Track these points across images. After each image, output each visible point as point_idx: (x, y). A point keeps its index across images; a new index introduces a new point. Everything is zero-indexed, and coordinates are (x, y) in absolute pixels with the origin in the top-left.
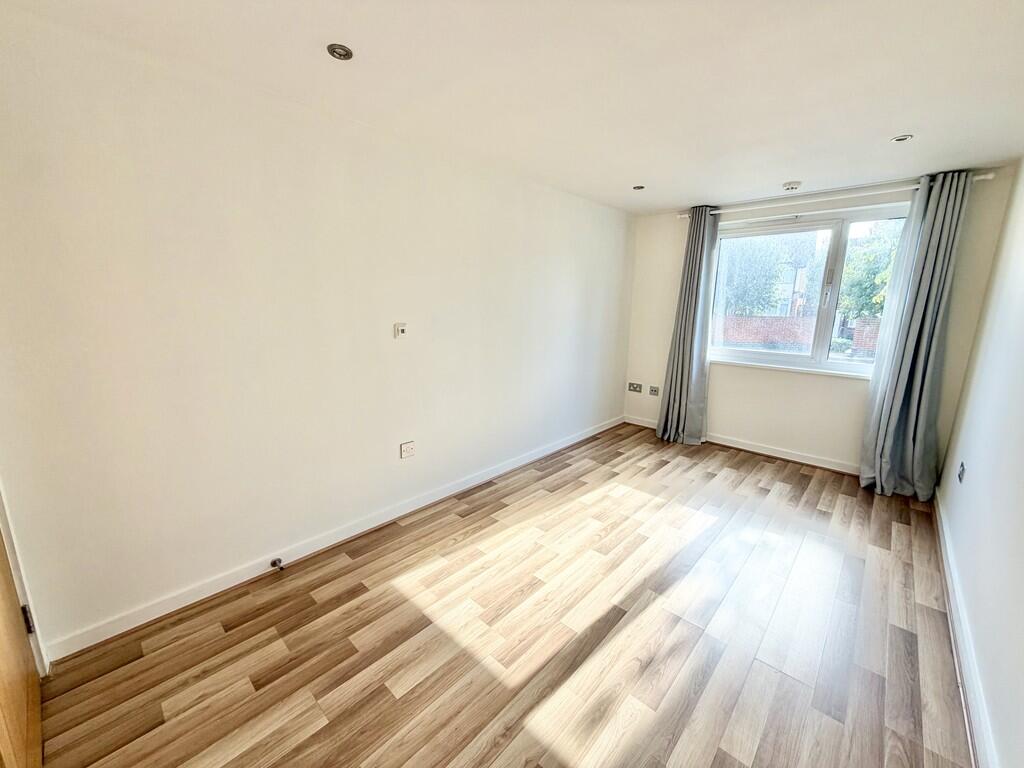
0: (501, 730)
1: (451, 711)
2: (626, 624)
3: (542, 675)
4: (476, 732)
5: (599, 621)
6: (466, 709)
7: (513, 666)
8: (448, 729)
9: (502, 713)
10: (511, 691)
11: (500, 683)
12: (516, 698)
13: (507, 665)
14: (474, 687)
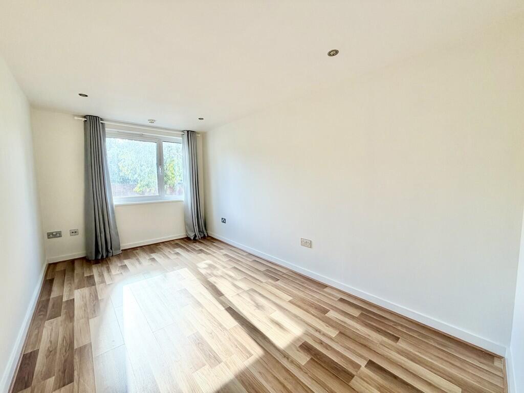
0: (286, 359)
1: (276, 383)
2: (237, 308)
3: (258, 341)
4: (287, 371)
5: (232, 316)
6: (275, 375)
7: (252, 352)
8: (286, 383)
9: (277, 359)
10: (265, 353)
11: (261, 358)
12: (269, 351)
13: (251, 355)
14: (263, 371)
